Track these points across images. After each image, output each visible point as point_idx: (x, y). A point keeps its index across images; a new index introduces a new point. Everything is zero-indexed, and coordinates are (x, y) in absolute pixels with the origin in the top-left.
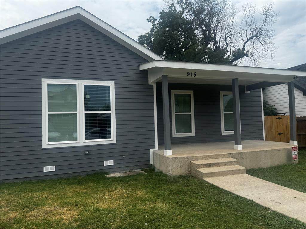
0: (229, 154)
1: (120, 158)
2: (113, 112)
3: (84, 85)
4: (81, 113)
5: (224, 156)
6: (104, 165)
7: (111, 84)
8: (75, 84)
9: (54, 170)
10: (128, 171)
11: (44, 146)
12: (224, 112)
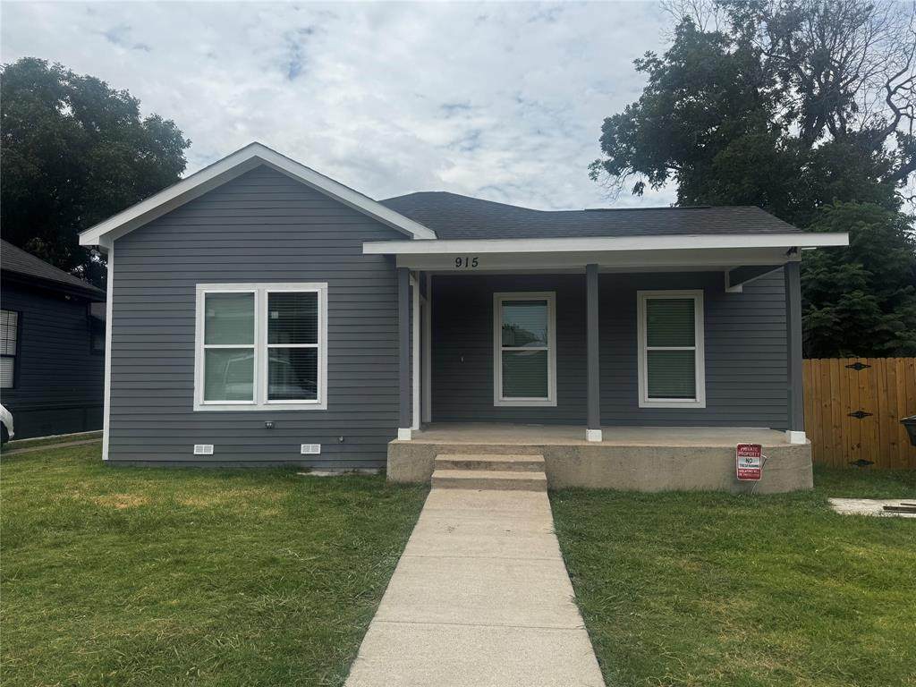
0: (540, 446)
1: (335, 441)
2: (322, 346)
3: (269, 293)
4: (261, 345)
5: (524, 450)
6: (302, 453)
7: (320, 289)
8: (252, 291)
9: (212, 453)
10: (351, 470)
11: (197, 408)
12: (648, 346)
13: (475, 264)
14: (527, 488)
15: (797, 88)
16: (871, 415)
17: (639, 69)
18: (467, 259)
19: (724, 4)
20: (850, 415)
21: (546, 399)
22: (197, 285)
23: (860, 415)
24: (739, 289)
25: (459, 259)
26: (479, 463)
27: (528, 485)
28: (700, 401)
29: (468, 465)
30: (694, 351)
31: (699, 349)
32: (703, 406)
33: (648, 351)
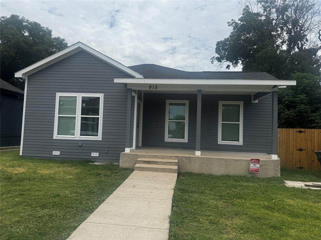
0: (177, 156)
1: (103, 152)
2: (101, 116)
3: (82, 97)
4: (78, 116)
5: (171, 157)
6: (92, 156)
7: (101, 96)
8: (76, 96)
9: (59, 154)
10: (109, 163)
11: (54, 138)
12: (222, 121)
13: (156, 88)
14: (170, 172)
15: (286, 33)
16: (304, 150)
17: (229, 25)
18: (153, 86)
19: (261, 3)
20: (297, 150)
21: (184, 139)
22: (57, 93)
23: (301, 150)
24: (257, 101)
25: (150, 86)
26: (153, 162)
27: (171, 171)
28: (241, 142)
29: (149, 162)
30: (239, 124)
31: (241, 123)
32: (242, 144)
33: (222, 123)
